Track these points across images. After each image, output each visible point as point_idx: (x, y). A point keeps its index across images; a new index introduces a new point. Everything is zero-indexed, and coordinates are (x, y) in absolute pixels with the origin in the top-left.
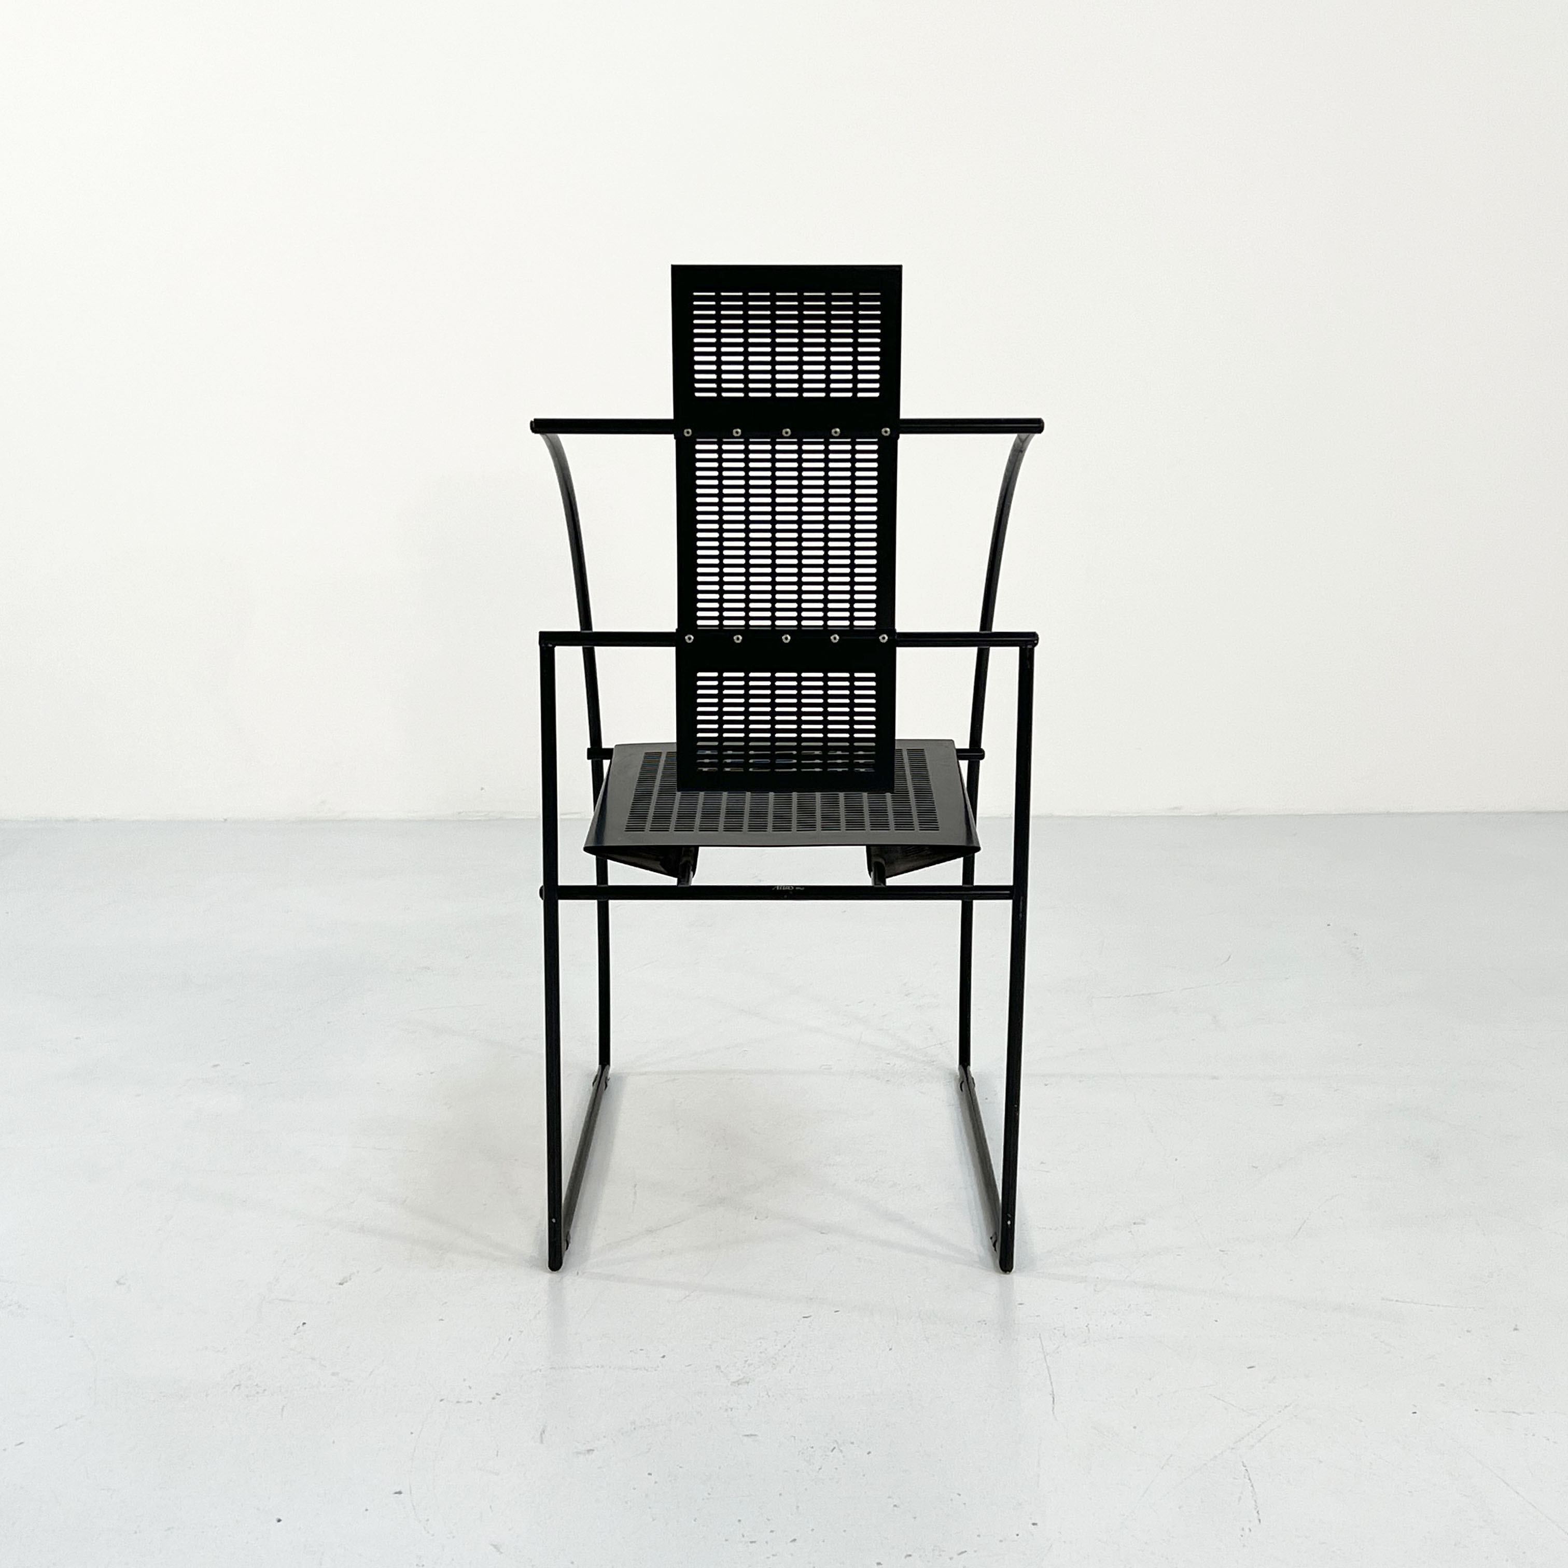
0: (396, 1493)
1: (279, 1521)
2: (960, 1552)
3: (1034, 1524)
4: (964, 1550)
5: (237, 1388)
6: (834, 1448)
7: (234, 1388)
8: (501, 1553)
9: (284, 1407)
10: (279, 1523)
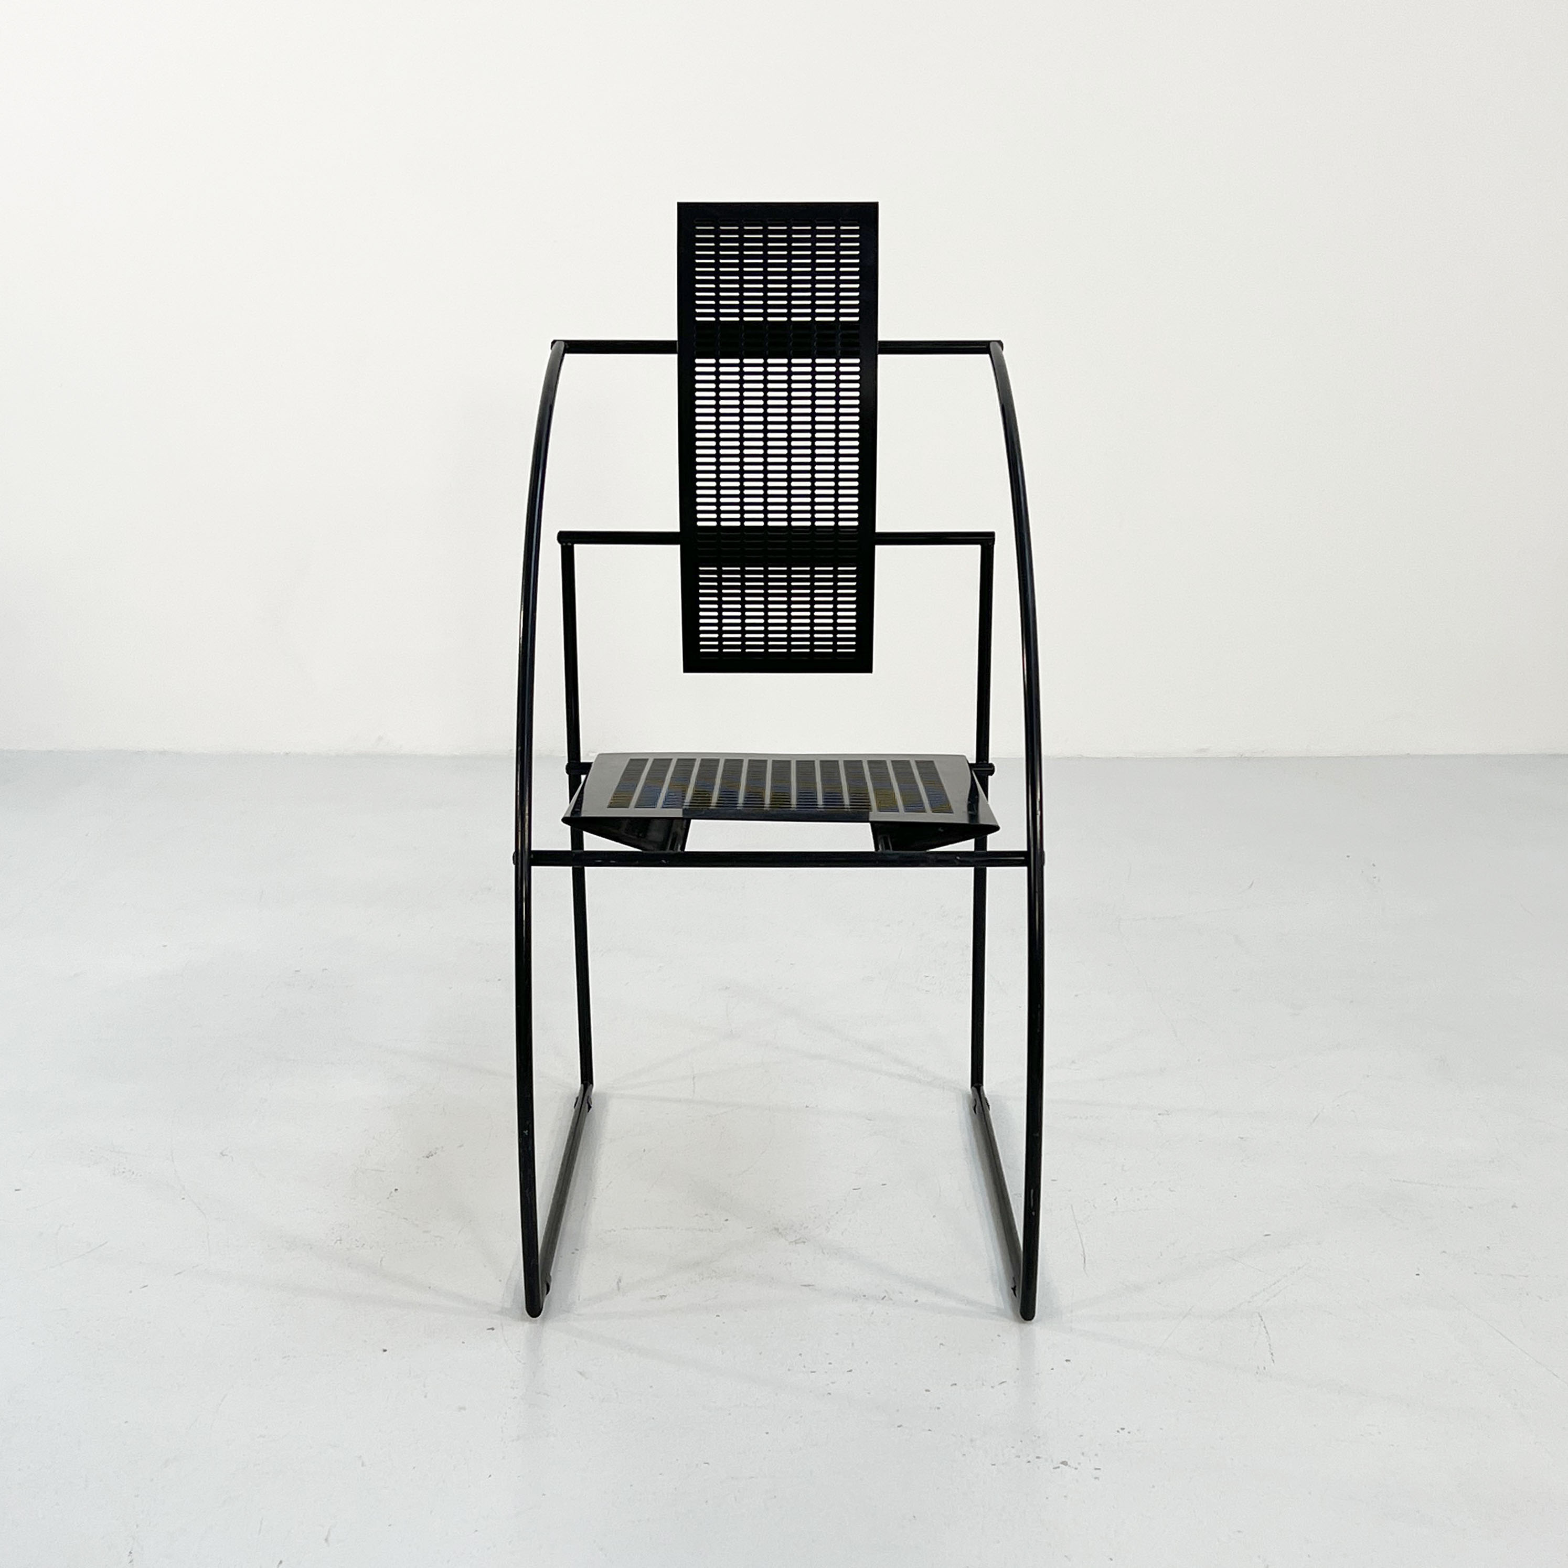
0: (489, 1329)
1: (385, 1351)
2: (1000, 1382)
3: (1067, 1361)
4: (1004, 1380)
5: (338, 1242)
6: (885, 1297)
7: (336, 1242)
8: (587, 1378)
9: (382, 1258)
10: (385, 1353)
